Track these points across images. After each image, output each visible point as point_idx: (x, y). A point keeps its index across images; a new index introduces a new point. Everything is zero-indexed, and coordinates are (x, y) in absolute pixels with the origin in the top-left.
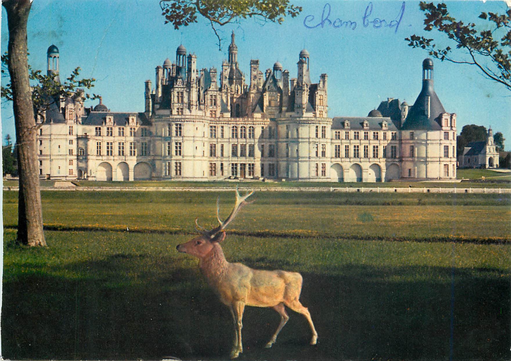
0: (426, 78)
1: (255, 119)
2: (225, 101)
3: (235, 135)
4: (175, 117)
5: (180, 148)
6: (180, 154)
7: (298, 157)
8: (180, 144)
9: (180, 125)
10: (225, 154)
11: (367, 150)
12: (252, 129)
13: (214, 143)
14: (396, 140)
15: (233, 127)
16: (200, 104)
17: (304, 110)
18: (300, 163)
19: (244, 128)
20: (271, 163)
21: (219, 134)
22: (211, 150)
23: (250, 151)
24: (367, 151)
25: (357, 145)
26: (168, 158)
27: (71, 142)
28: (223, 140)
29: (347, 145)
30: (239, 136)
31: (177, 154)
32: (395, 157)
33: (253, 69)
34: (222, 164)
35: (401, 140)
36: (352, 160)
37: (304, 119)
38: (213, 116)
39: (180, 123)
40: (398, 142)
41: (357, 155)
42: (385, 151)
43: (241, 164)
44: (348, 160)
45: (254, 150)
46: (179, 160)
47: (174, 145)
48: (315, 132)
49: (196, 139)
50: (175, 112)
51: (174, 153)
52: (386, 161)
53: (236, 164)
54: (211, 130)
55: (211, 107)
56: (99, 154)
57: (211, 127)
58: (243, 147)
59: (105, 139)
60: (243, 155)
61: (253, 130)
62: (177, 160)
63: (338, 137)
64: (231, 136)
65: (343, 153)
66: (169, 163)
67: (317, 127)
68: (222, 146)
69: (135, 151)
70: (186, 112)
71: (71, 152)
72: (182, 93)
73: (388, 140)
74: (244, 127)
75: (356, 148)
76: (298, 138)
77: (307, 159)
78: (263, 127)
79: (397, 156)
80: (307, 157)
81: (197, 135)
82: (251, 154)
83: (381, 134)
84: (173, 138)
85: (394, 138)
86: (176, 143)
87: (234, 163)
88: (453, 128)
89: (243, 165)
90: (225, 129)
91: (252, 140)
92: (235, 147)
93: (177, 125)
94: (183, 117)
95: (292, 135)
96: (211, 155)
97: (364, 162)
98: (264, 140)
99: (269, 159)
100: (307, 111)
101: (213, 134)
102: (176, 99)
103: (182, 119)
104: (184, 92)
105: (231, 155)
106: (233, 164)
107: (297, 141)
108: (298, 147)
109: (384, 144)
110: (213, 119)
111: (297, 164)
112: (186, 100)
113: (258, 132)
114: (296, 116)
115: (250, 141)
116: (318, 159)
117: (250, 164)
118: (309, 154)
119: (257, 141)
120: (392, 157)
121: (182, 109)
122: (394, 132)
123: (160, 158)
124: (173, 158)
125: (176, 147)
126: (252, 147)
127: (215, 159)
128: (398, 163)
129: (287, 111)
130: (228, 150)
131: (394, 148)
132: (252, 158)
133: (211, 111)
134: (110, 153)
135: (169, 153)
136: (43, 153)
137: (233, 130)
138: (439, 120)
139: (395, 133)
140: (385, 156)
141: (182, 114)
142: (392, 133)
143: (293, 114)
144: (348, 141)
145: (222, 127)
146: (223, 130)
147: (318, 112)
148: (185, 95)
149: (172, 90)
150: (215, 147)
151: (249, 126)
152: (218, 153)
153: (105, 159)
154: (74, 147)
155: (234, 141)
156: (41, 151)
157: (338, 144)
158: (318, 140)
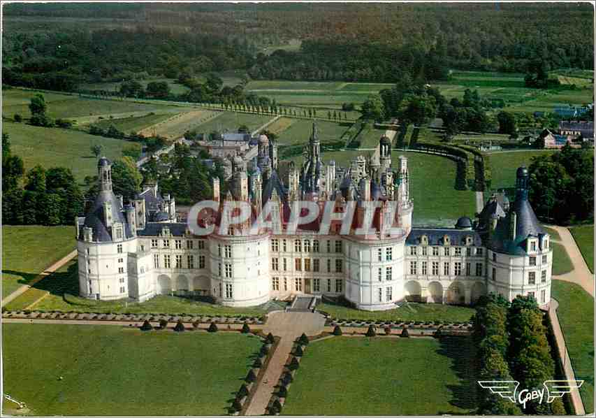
3: (298, 249)
5: (231, 269)
6: (231, 276)
7: (359, 281)
9: (230, 246)
10: (288, 269)
11: (448, 267)
13: (276, 257)
14: (481, 256)
15: (296, 240)
20: (338, 278)
21: (281, 248)
23: (315, 266)
25: (437, 261)
28: (286, 254)
29: (424, 261)
30: (303, 250)
31: (227, 276)
34: (285, 279)
36: (430, 277)
37: (364, 242)
39: (229, 244)
40: (484, 259)
41: (435, 272)
42: (469, 268)
43: (306, 279)
45: (319, 265)
53: (301, 279)
56: (157, 265)
57: (273, 240)
58: (308, 261)
59: (162, 252)
60: (307, 269)
61: (318, 244)
64: (294, 250)
65: (419, 270)
66: (220, 284)
67: (380, 250)
69: (192, 265)
73: (472, 257)
74: (308, 241)
75: (435, 265)
77: (369, 284)
78: (328, 242)
79: (483, 275)
81: (248, 256)
82: (317, 269)
83: (464, 250)
84: (223, 260)
85: (479, 254)
87: (298, 277)
88: (544, 251)
90: (288, 243)
91: (317, 255)
93: (226, 246)
94: (232, 238)
95: (354, 256)
97: (443, 279)
98: (331, 254)
99: (336, 274)
101: (275, 249)
105: (294, 269)
106: (297, 279)
107: (358, 264)
108: (359, 271)
109: (467, 260)
113: (323, 246)
116: (381, 283)
117: (315, 280)
118: (371, 279)
119: (322, 255)
120: (477, 275)
122: (479, 248)
125: (227, 269)
126: (317, 262)
128: (484, 282)
131: (479, 265)
132: (317, 273)
134: (168, 265)
135: (220, 274)
136: (91, 272)
137: (296, 243)
138: (524, 244)
139: (481, 249)
140: (467, 274)
141: (232, 234)
145: (285, 241)
146: (285, 244)
150: (277, 261)
151: (314, 239)
152: (281, 267)
153: (163, 271)
154: (124, 265)
155: (298, 255)
156: (89, 271)
157: (414, 261)
158: (380, 264)
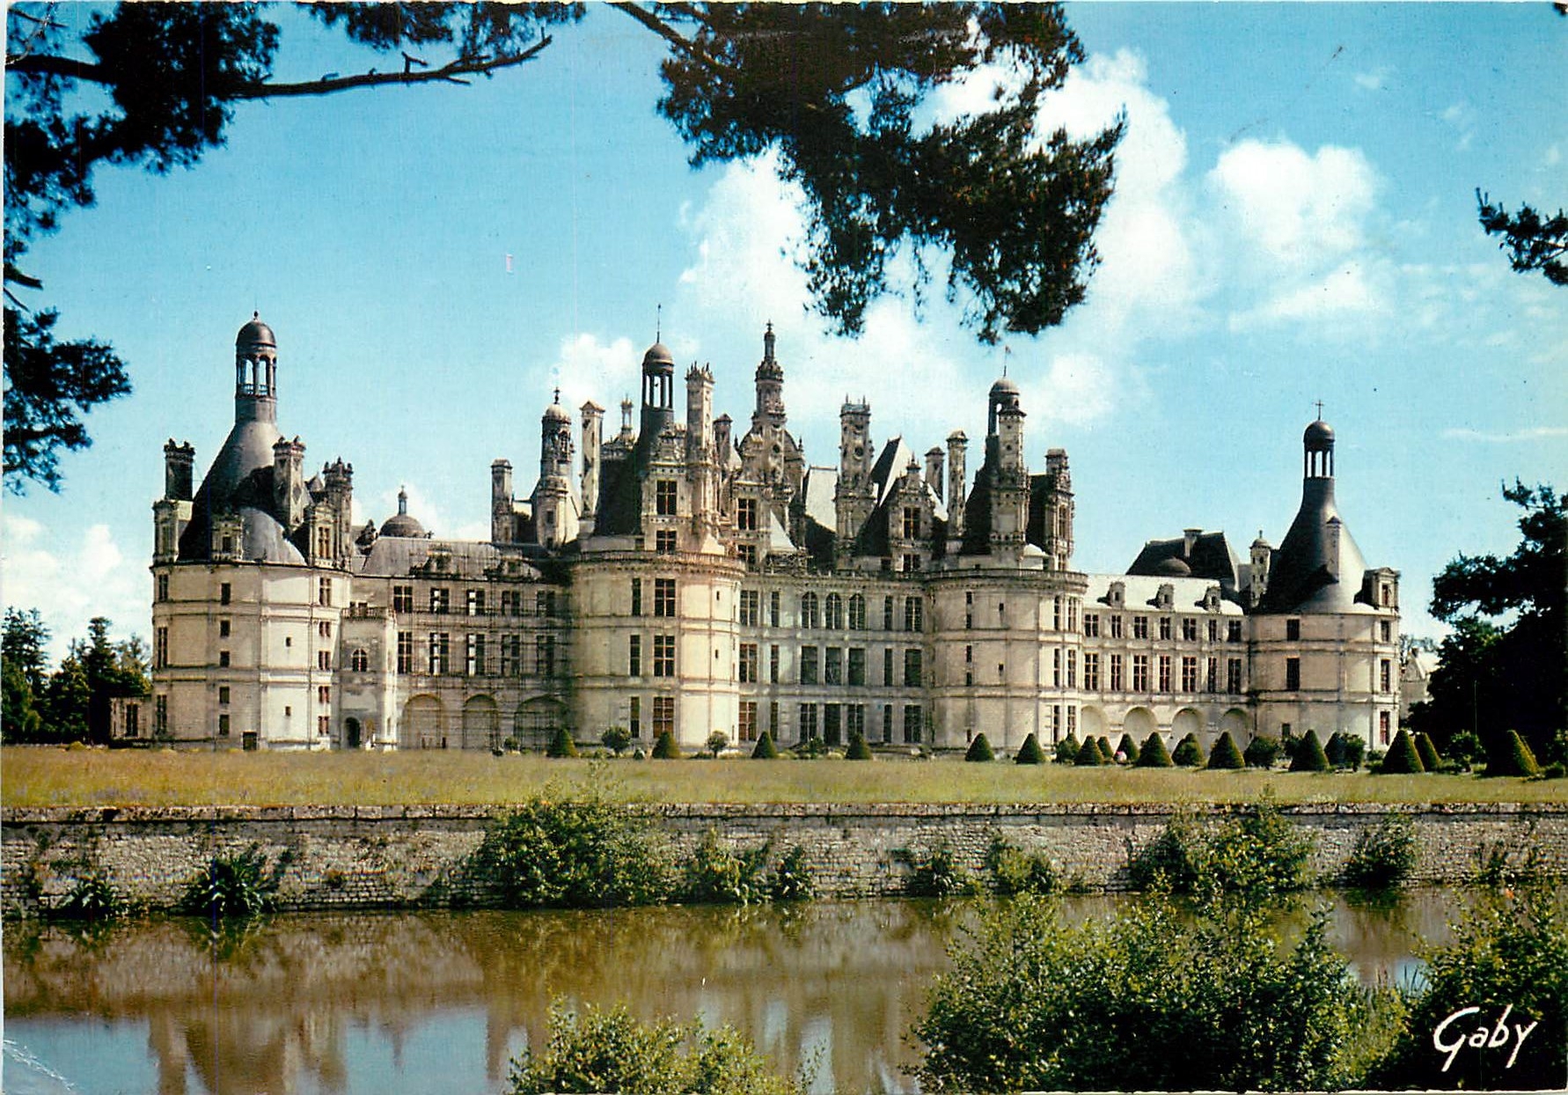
1: (866, 574)
3: (810, 619)
4: (653, 557)
7: (1005, 687)
8: (669, 640)
9: (670, 582)
10: (783, 674)
11: (1168, 669)
12: (859, 603)
13: (752, 643)
14: (1238, 641)
15: (806, 596)
17: (1023, 550)
18: (1010, 703)
19: (835, 600)
20: (911, 703)
21: (765, 616)
22: (744, 663)
23: (852, 668)
24: (1168, 673)
25: (1141, 654)
26: (631, 684)
27: (324, 629)
28: (778, 633)
29: (1116, 653)
30: (823, 622)
31: (658, 673)
32: (1238, 692)
34: (774, 705)
35: (1252, 643)
36: (1129, 697)
37: (1022, 574)
38: (748, 557)
39: (667, 576)
40: (1244, 648)
41: (1141, 683)
42: (1212, 672)
44: (1119, 697)
45: (862, 665)
46: (666, 691)
47: (652, 643)
48: (1053, 615)
49: (715, 626)
50: (650, 542)
51: (649, 667)
52: (1216, 700)
54: (744, 603)
55: (742, 535)
56: (406, 667)
57: (745, 593)
58: (833, 655)
59: (423, 623)
61: (862, 606)
62: (659, 691)
63: (1093, 631)
64: (800, 622)
66: (634, 699)
67: (1057, 598)
68: (775, 651)
69: (516, 663)
70: (684, 543)
71: (323, 660)
73: (1220, 643)
75: (1140, 665)
76: (1006, 630)
77: (1033, 694)
78: (890, 599)
79: (1244, 689)
80: (1030, 687)
81: (717, 615)
83: (1202, 624)
85: (1235, 635)
86: (658, 639)
87: (809, 702)
89: (832, 711)
90: (783, 599)
91: (859, 636)
92: (809, 656)
93: (658, 582)
94: (681, 557)
95: (987, 620)
96: (744, 678)
98: (893, 635)
99: (908, 691)
102: (653, 505)
103: (677, 562)
105: (799, 678)
107: (1000, 639)
108: (1005, 658)
109: (1210, 652)
110: (749, 569)
111: (1000, 706)
112: (685, 507)
113: (875, 611)
115: (852, 639)
116: (1058, 694)
118: (1038, 679)
120: (1230, 690)
121: (673, 535)
122: (1236, 619)
123: (603, 684)
124: (650, 684)
125: (659, 651)
127: (756, 690)
128: (1244, 708)
129: (962, 553)
130: (790, 663)
133: (742, 547)
134: (439, 665)
135: (634, 670)
136: (232, 663)
137: (805, 604)
139: (1239, 623)
140: (1212, 687)
141: (672, 549)
143: (983, 560)
144: (1120, 644)
145: (775, 595)
149: (641, 479)
150: (753, 652)
151: (851, 592)
152: (765, 671)
154: (333, 646)
155: (809, 637)
156: (225, 654)
157: (1092, 653)
158: (1058, 637)
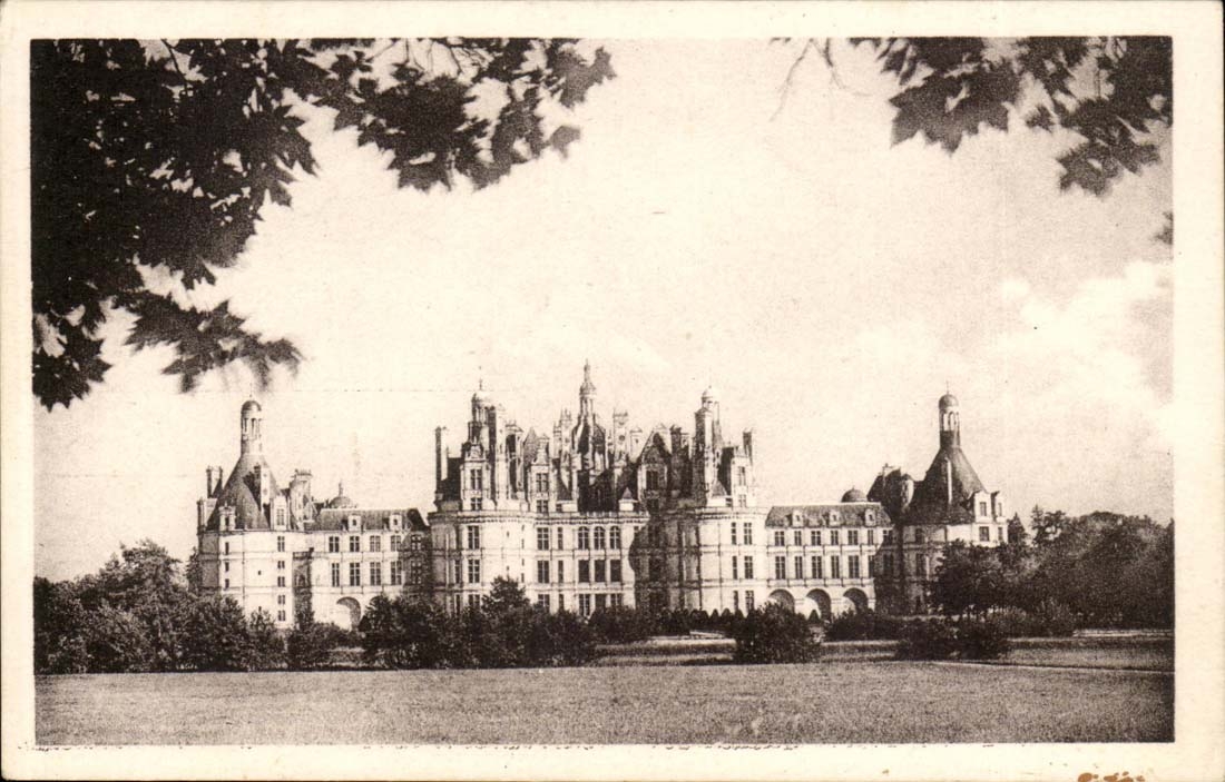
0: (946, 428)
1: (620, 514)
2: (566, 483)
3: (583, 544)
4: (467, 514)
5: (477, 569)
6: (477, 580)
7: (700, 581)
8: (477, 562)
9: (477, 527)
10: (567, 578)
11: (837, 563)
12: (616, 532)
13: (546, 559)
14: (891, 544)
15: (580, 529)
16: (515, 490)
17: (709, 495)
18: (703, 590)
19: (600, 532)
21: (554, 544)
22: (540, 572)
23: (613, 572)
24: (837, 566)
25: (819, 554)
26: (456, 588)
27: (281, 565)
28: (562, 553)
29: (798, 555)
30: (592, 545)
31: (471, 581)
33: (617, 424)
34: (561, 596)
35: (900, 544)
36: (808, 582)
37: (708, 510)
38: (543, 509)
39: (476, 524)
40: (895, 547)
41: (817, 572)
42: (871, 564)
43: (597, 596)
44: (801, 582)
45: (620, 568)
46: (476, 591)
47: (465, 564)
48: (731, 535)
49: (506, 552)
50: (467, 505)
51: (466, 578)
52: (875, 581)
53: (588, 596)
54: (540, 536)
55: (539, 494)
56: (336, 581)
57: (539, 530)
58: (600, 565)
59: (346, 557)
60: (600, 577)
61: (619, 533)
62: (471, 591)
63: (780, 541)
64: (577, 546)
65: (791, 570)
66: (458, 596)
67: (734, 524)
68: (561, 563)
69: (400, 577)
70: (488, 504)
71: (281, 582)
72: (480, 472)
73: (876, 545)
74: (601, 528)
75: (816, 562)
76: (700, 545)
77: (718, 584)
78: (636, 528)
80: (715, 580)
81: (508, 545)
82: (617, 576)
83: (863, 533)
84: (464, 553)
85: (888, 539)
86: (470, 562)
87: (584, 592)
88: (998, 519)
89: (601, 597)
90: (565, 533)
91: (617, 552)
92: (584, 565)
93: (470, 528)
94: (481, 513)
95: (689, 542)
96: (540, 580)
97: (832, 585)
98: (640, 550)
99: (651, 584)
100: (716, 494)
101: (543, 544)
102: (468, 483)
103: (478, 517)
104: (484, 468)
105: (577, 579)
106: (581, 596)
107: (696, 552)
108: (699, 563)
109: (870, 551)
110: (541, 515)
111: (698, 592)
112: (486, 483)
113: (628, 535)
114: (695, 505)
115: (613, 554)
116: (737, 582)
117: (613, 596)
118: (720, 574)
119: (626, 552)
120: (886, 575)
121: (480, 500)
122: (888, 529)
123: (442, 588)
124: (465, 588)
125: (471, 569)
126: (616, 564)
127: (548, 587)
129: (679, 497)
130: (572, 570)
131: (888, 560)
132: (617, 584)
133: (539, 502)
134: (355, 579)
135: (458, 579)
136: (230, 585)
137: (580, 535)
138: (968, 504)
139: (890, 532)
140: (872, 573)
141: (480, 508)
142: (885, 532)
143: (689, 502)
144: (801, 548)
145: (560, 530)
146: (560, 536)
147: (734, 497)
148: (486, 476)
149: (461, 467)
150: (547, 565)
151: (610, 525)
152: (554, 576)
153: (348, 591)
154: (288, 574)
155: (583, 554)
156: (227, 581)
157: (780, 555)
158: (736, 548)
